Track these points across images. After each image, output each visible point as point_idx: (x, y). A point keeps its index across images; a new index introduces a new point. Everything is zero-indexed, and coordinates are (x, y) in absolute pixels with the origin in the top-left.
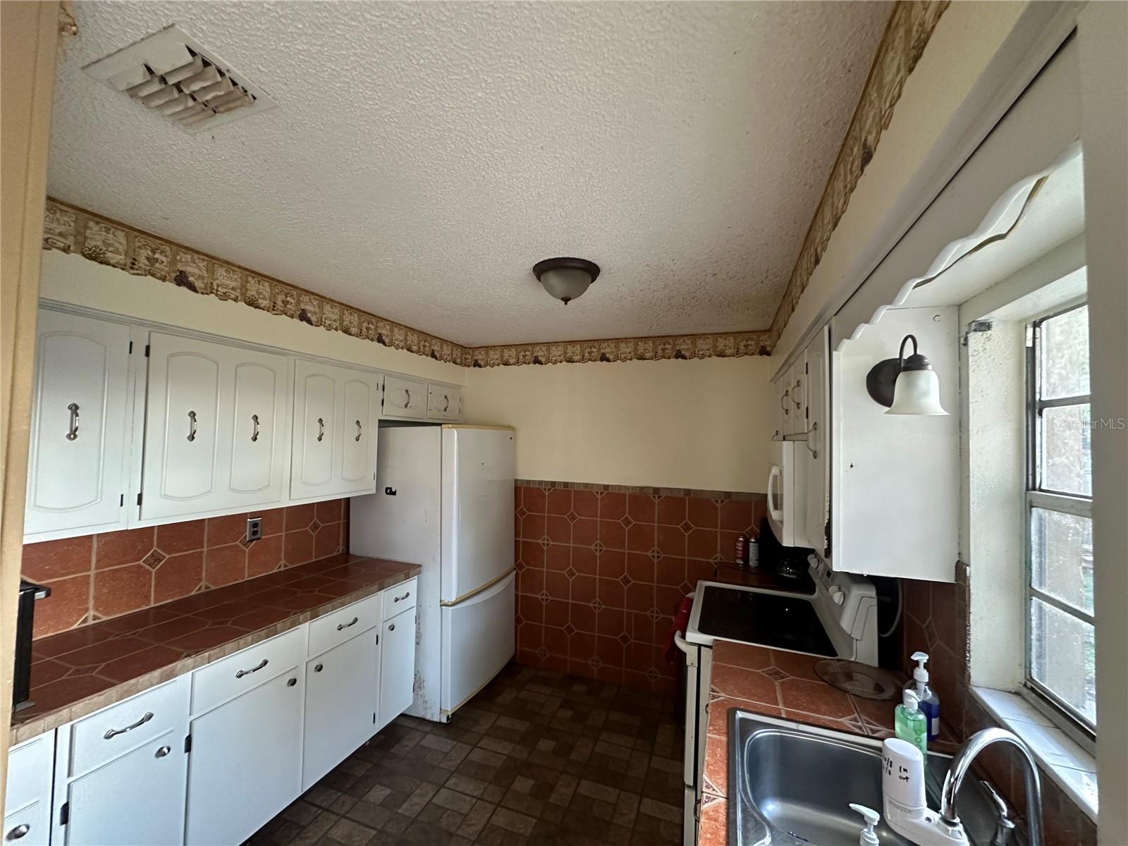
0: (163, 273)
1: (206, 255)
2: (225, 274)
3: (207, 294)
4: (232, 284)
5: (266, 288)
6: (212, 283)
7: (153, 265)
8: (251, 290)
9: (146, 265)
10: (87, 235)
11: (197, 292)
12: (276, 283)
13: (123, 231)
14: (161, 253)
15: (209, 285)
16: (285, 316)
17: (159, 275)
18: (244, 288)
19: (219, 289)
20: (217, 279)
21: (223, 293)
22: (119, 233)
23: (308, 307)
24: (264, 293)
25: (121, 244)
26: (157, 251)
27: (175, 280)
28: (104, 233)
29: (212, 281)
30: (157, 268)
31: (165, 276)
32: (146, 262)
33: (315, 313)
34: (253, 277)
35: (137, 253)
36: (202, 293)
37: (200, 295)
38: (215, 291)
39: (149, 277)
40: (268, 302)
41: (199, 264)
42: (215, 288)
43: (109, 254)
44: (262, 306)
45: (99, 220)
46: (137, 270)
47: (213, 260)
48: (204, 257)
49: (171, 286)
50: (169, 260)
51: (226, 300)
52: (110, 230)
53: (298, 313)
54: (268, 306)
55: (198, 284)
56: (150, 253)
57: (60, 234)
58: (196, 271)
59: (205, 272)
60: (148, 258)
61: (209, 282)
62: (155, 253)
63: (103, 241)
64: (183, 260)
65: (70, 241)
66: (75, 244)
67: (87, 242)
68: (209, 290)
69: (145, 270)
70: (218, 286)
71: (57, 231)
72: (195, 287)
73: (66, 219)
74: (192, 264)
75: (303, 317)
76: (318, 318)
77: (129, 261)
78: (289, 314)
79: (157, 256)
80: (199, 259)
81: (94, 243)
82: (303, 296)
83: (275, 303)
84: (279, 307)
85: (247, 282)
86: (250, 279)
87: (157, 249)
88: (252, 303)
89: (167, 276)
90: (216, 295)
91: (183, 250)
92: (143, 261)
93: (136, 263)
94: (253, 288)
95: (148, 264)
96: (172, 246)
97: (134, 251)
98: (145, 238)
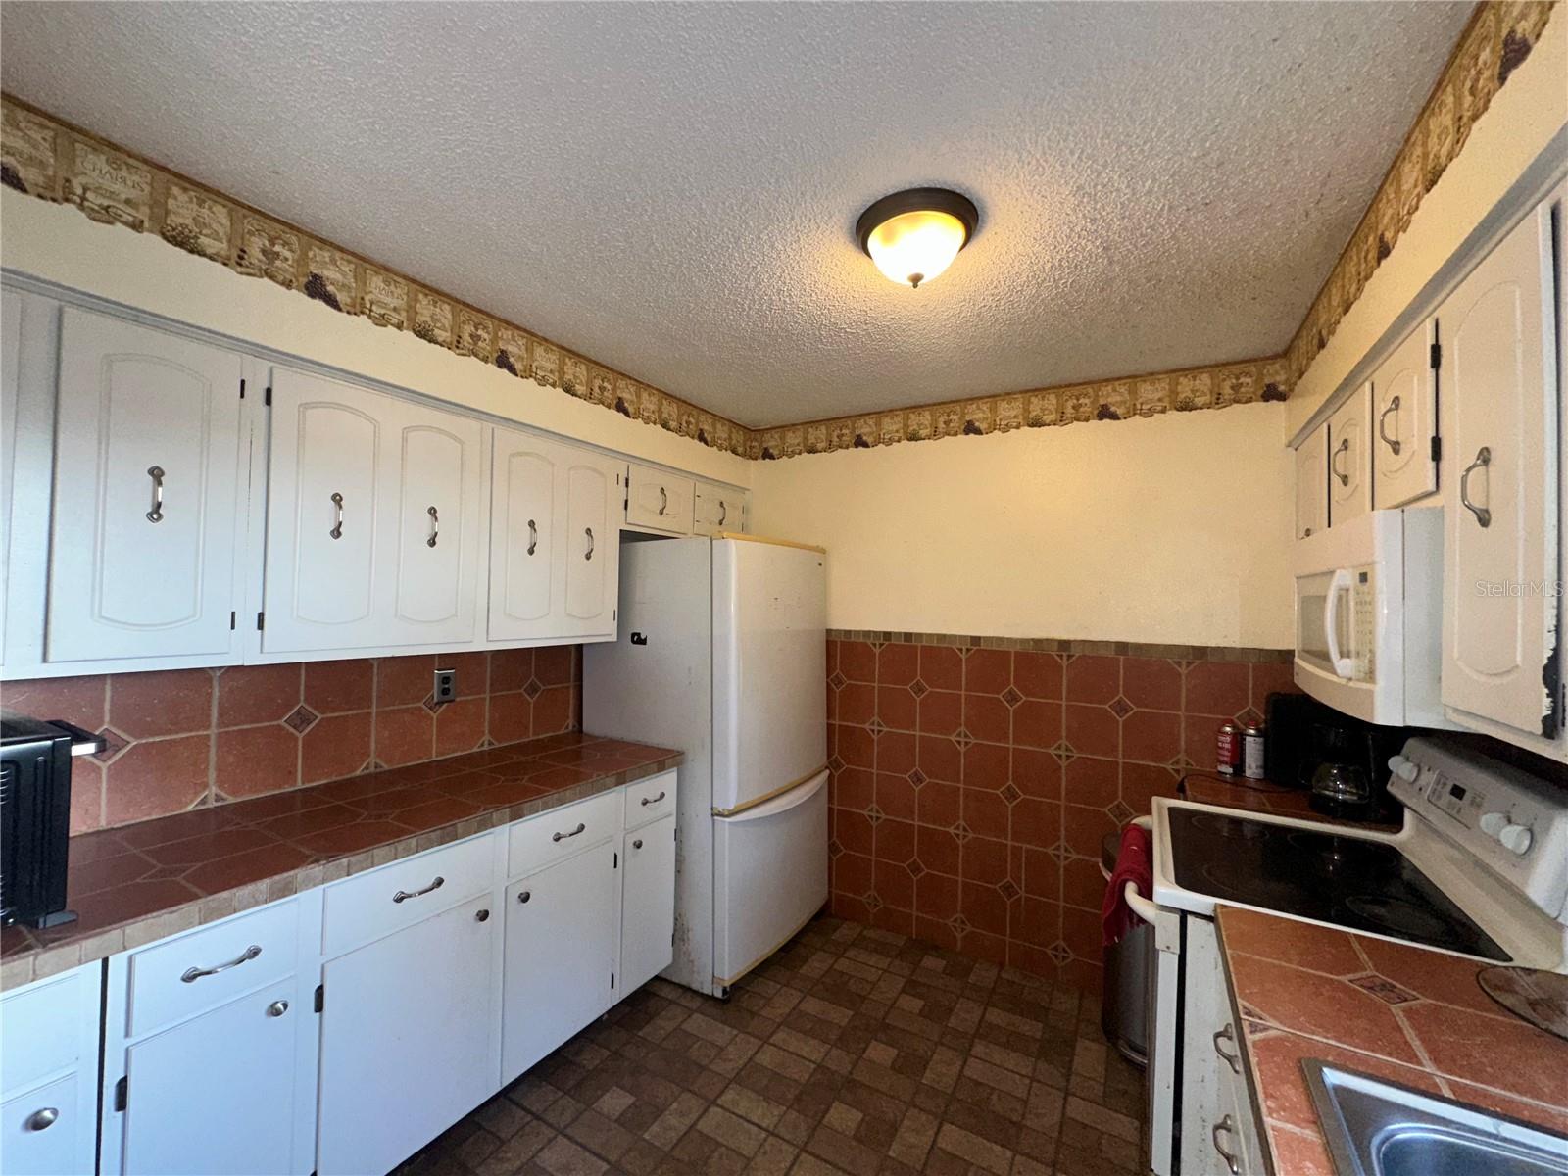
0: (288, 277)
1: (353, 254)
2: (383, 285)
3: (355, 314)
4: (393, 302)
5: (445, 312)
6: (362, 299)
7: (271, 262)
8: (422, 314)
9: (260, 261)
10: (170, 207)
11: (340, 310)
12: (461, 306)
13: (224, 206)
14: (284, 246)
15: (358, 300)
16: (475, 359)
17: (282, 278)
18: (412, 310)
19: (374, 308)
20: (371, 292)
21: (380, 314)
22: (218, 208)
23: (511, 348)
24: (443, 320)
25: (222, 225)
26: (277, 241)
27: (307, 288)
28: (196, 207)
29: (363, 294)
30: (277, 267)
31: (291, 281)
32: (261, 256)
33: (521, 358)
34: (426, 295)
35: (246, 242)
36: (348, 312)
37: (345, 314)
38: (367, 311)
39: (266, 280)
40: (449, 334)
41: (343, 268)
42: (368, 306)
43: (203, 240)
44: (440, 339)
45: (187, 185)
46: (247, 267)
47: (364, 262)
48: (350, 257)
49: (299, 298)
50: (296, 257)
51: (385, 326)
52: (204, 202)
53: (495, 355)
54: (448, 340)
55: (341, 297)
56: (267, 243)
57: (128, 202)
58: (338, 277)
59: (352, 280)
60: (264, 252)
61: (359, 295)
62: (274, 245)
63: (194, 219)
64: (318, 259)
65: (143, 213)
66: (150, 219)
67: (169, 219)
68: (357, 308)
69: (260, 269)
70: (372, 303)
71: (124, 197)
72: (337, 301)
73: (136, 178)
74: (332, 267)
75: (503, 361)
76: (525, 366)
77: (235, 253)
78: (481, 355)
79: (277, 248)
80: (342, 258)
81: (180, 220)
82: (503, 330)
83: (460, 337)
84: (466, 343)
85: (417, 300)
86: (421, 296)
87: (277, 238)
88: (424, 334)
89: (294, 280)
90: (370, 317)
91: (318, 243)
92: (255, 254)
93: (246, 256)
94: (426, 310)
95: (264, 258)
96: (300, 235)
97: (243, 238)
98: (258, 220)
